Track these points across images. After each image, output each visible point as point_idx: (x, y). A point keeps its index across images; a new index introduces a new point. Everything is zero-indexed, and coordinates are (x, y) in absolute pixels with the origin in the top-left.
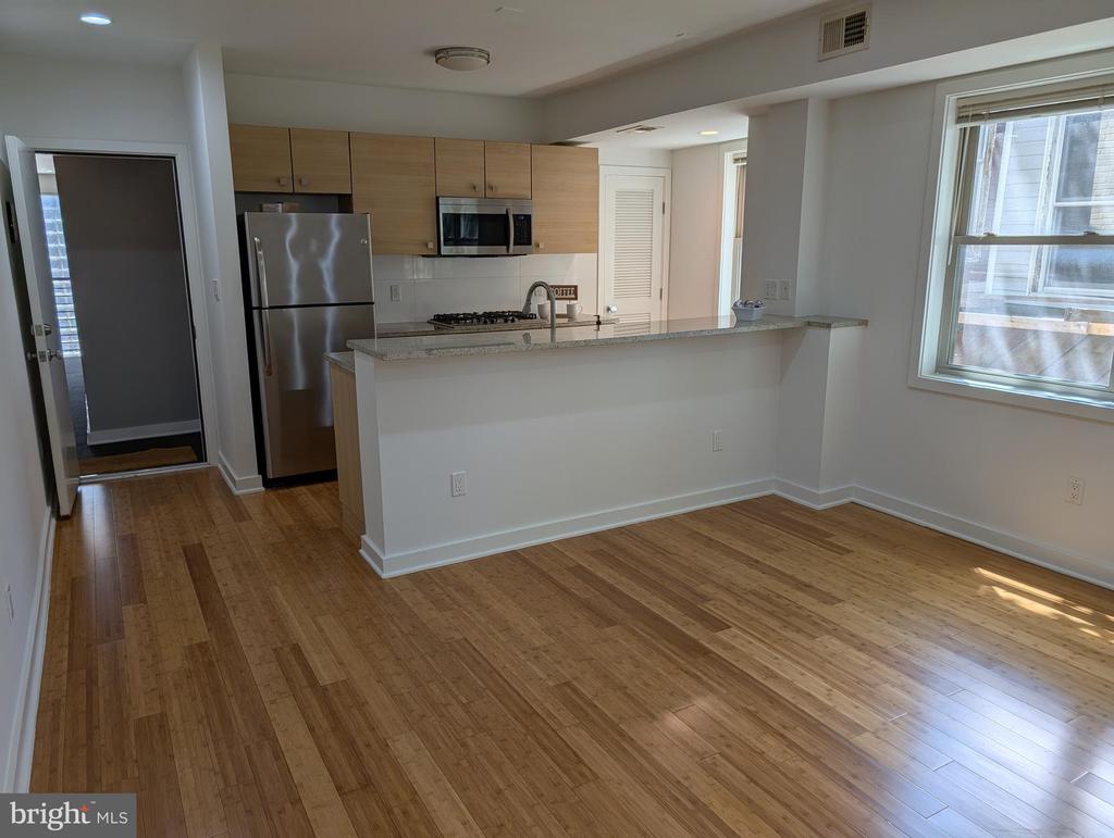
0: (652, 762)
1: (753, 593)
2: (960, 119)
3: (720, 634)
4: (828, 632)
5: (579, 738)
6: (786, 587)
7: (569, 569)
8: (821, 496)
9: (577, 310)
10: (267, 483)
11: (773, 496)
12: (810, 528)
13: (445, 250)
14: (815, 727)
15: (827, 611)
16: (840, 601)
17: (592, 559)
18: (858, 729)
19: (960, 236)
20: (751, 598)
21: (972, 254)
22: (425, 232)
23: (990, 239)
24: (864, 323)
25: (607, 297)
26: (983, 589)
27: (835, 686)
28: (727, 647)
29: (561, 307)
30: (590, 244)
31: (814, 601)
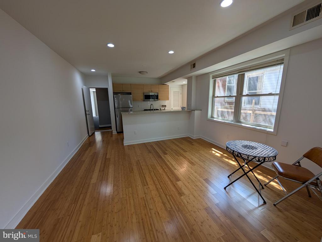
0: (143, 171)
1: (175, 150)
2: (213, 78)
3: (165, 156)
4: (182, 156)
5: (135, 168)
6: (180, 149)
7: (150, 146)
8: (195, 137)
9: (166, 109)
10: (117, 132)
11: (188, 137)
12: (190, 141)
13: (145, 100)
14: (170, 169)
15: (184, 153)
16: (187, 152)
17: (154, 144)
18: (175, 169)
19: (214, 96)
20: (174, 151)
21: (216, 99)
22: (142, 97)
23: (217, 97)
24: (201, 110)
25: (172, 107)
26: (211, 151)
27: (177, 163)
28: (165, 157)
29: (163, 108)
30: (168, 99)
31: (183, 151)
